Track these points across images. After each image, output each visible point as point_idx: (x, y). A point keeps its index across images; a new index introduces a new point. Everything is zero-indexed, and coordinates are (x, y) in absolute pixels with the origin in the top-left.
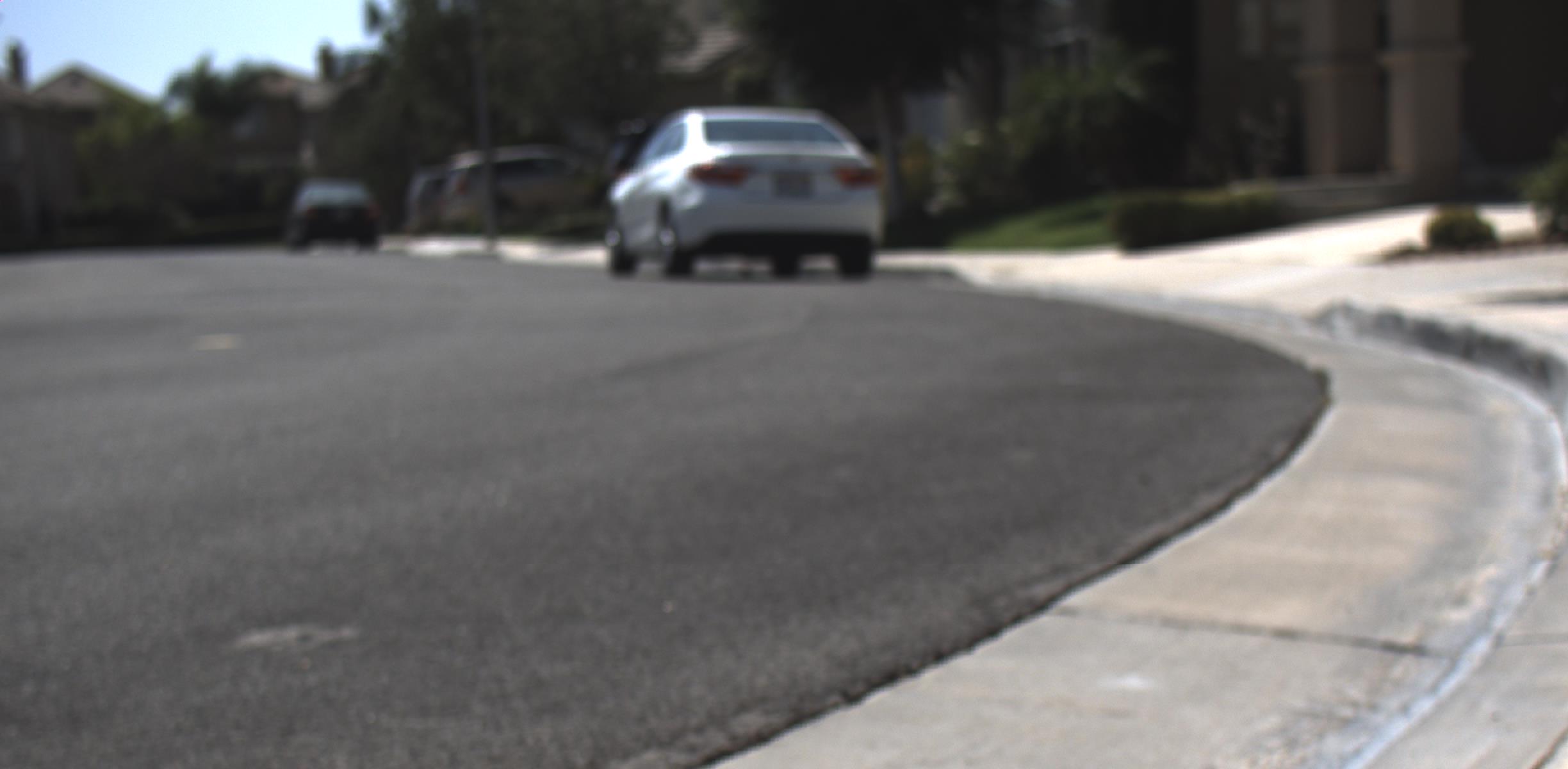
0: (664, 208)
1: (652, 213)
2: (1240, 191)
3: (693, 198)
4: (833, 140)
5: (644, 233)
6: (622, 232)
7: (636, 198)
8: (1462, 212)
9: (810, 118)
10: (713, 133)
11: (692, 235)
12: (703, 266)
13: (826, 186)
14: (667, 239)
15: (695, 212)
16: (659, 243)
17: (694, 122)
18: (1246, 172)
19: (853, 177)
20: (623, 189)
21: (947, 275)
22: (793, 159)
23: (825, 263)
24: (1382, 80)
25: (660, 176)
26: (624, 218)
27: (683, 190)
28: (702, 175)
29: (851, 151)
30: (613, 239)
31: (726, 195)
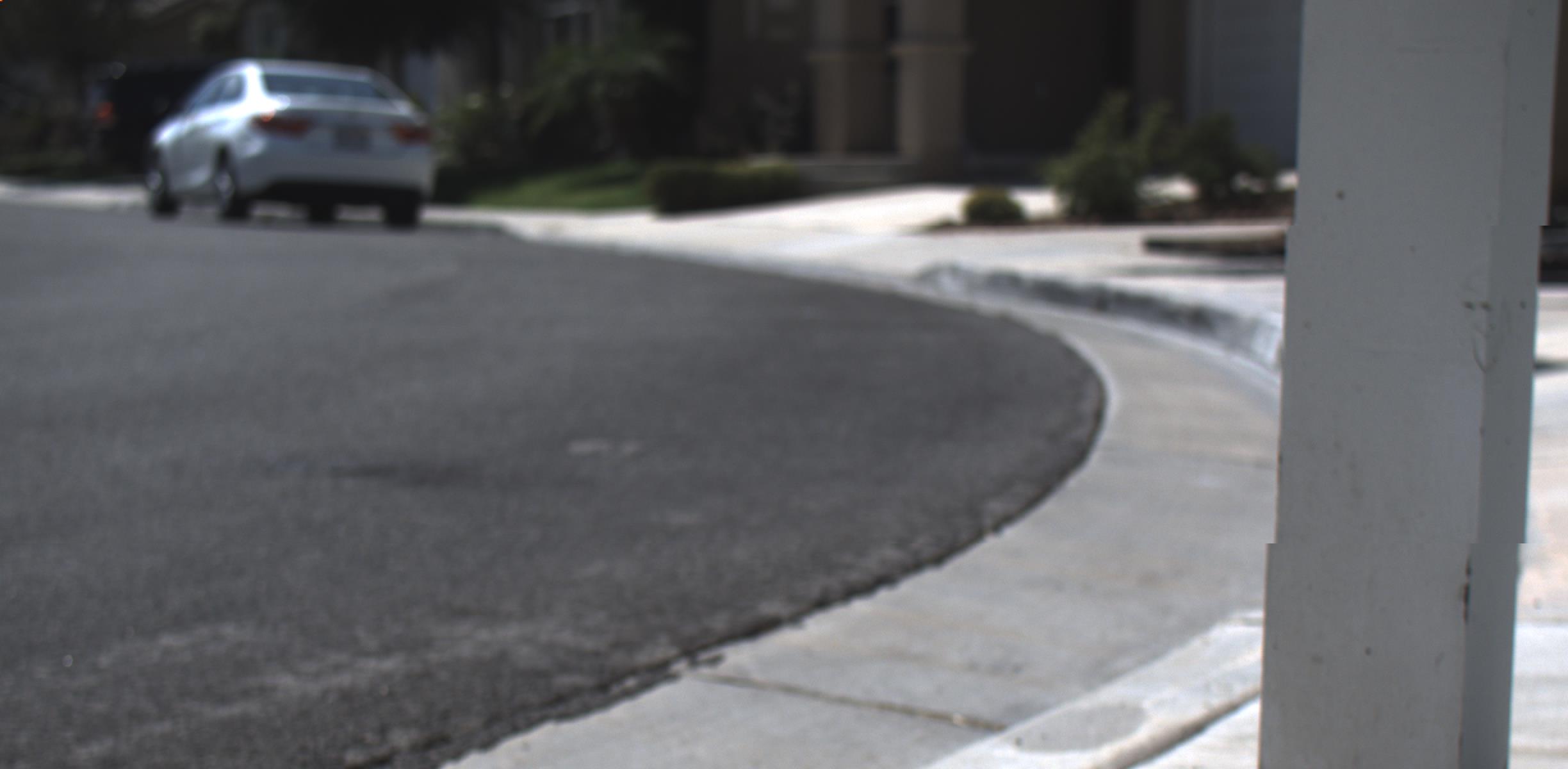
0: (223, 155)
1: (205, 158)
2: (765, 163)
3: (256, 146)
4: (388, 98)
5: (197, 178)
6: (166, 177)
7: (192, 143)
8: (996, 193)
9: (363, 76)
10: (272, 85)
11: (251, 181)
12: (260, 211)
13: (382, 141)
14: (224, 184)
15: (256, 160)
16: (215, 188)
17: (251, 73)
18: (758, 146)
19: (409, 134)
20: (167, 134)
21: (496, 231)
22: (350, 113)
23: (373, 214)
24: (891, 68)
25: (219, 123)
26: (169, 162)
27: (244, 138)
28: (263, 124)
29: (404, 110)
30: (155, 180)
31: (287, 145)
